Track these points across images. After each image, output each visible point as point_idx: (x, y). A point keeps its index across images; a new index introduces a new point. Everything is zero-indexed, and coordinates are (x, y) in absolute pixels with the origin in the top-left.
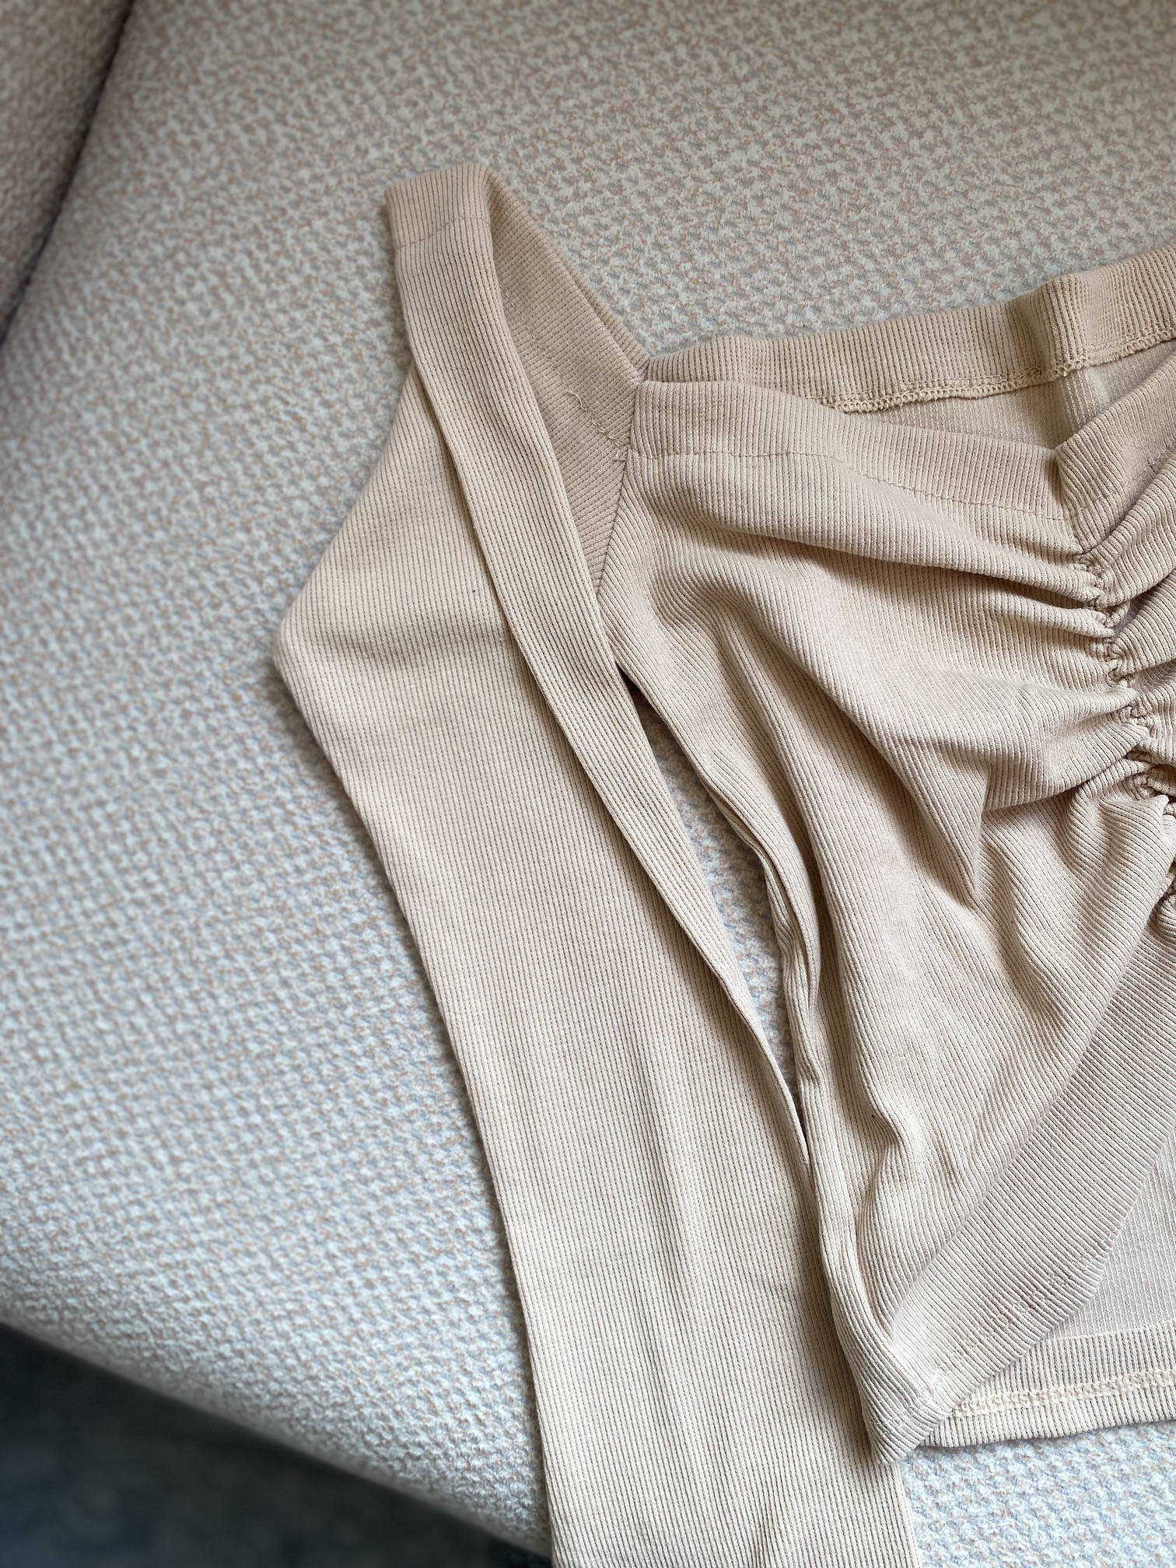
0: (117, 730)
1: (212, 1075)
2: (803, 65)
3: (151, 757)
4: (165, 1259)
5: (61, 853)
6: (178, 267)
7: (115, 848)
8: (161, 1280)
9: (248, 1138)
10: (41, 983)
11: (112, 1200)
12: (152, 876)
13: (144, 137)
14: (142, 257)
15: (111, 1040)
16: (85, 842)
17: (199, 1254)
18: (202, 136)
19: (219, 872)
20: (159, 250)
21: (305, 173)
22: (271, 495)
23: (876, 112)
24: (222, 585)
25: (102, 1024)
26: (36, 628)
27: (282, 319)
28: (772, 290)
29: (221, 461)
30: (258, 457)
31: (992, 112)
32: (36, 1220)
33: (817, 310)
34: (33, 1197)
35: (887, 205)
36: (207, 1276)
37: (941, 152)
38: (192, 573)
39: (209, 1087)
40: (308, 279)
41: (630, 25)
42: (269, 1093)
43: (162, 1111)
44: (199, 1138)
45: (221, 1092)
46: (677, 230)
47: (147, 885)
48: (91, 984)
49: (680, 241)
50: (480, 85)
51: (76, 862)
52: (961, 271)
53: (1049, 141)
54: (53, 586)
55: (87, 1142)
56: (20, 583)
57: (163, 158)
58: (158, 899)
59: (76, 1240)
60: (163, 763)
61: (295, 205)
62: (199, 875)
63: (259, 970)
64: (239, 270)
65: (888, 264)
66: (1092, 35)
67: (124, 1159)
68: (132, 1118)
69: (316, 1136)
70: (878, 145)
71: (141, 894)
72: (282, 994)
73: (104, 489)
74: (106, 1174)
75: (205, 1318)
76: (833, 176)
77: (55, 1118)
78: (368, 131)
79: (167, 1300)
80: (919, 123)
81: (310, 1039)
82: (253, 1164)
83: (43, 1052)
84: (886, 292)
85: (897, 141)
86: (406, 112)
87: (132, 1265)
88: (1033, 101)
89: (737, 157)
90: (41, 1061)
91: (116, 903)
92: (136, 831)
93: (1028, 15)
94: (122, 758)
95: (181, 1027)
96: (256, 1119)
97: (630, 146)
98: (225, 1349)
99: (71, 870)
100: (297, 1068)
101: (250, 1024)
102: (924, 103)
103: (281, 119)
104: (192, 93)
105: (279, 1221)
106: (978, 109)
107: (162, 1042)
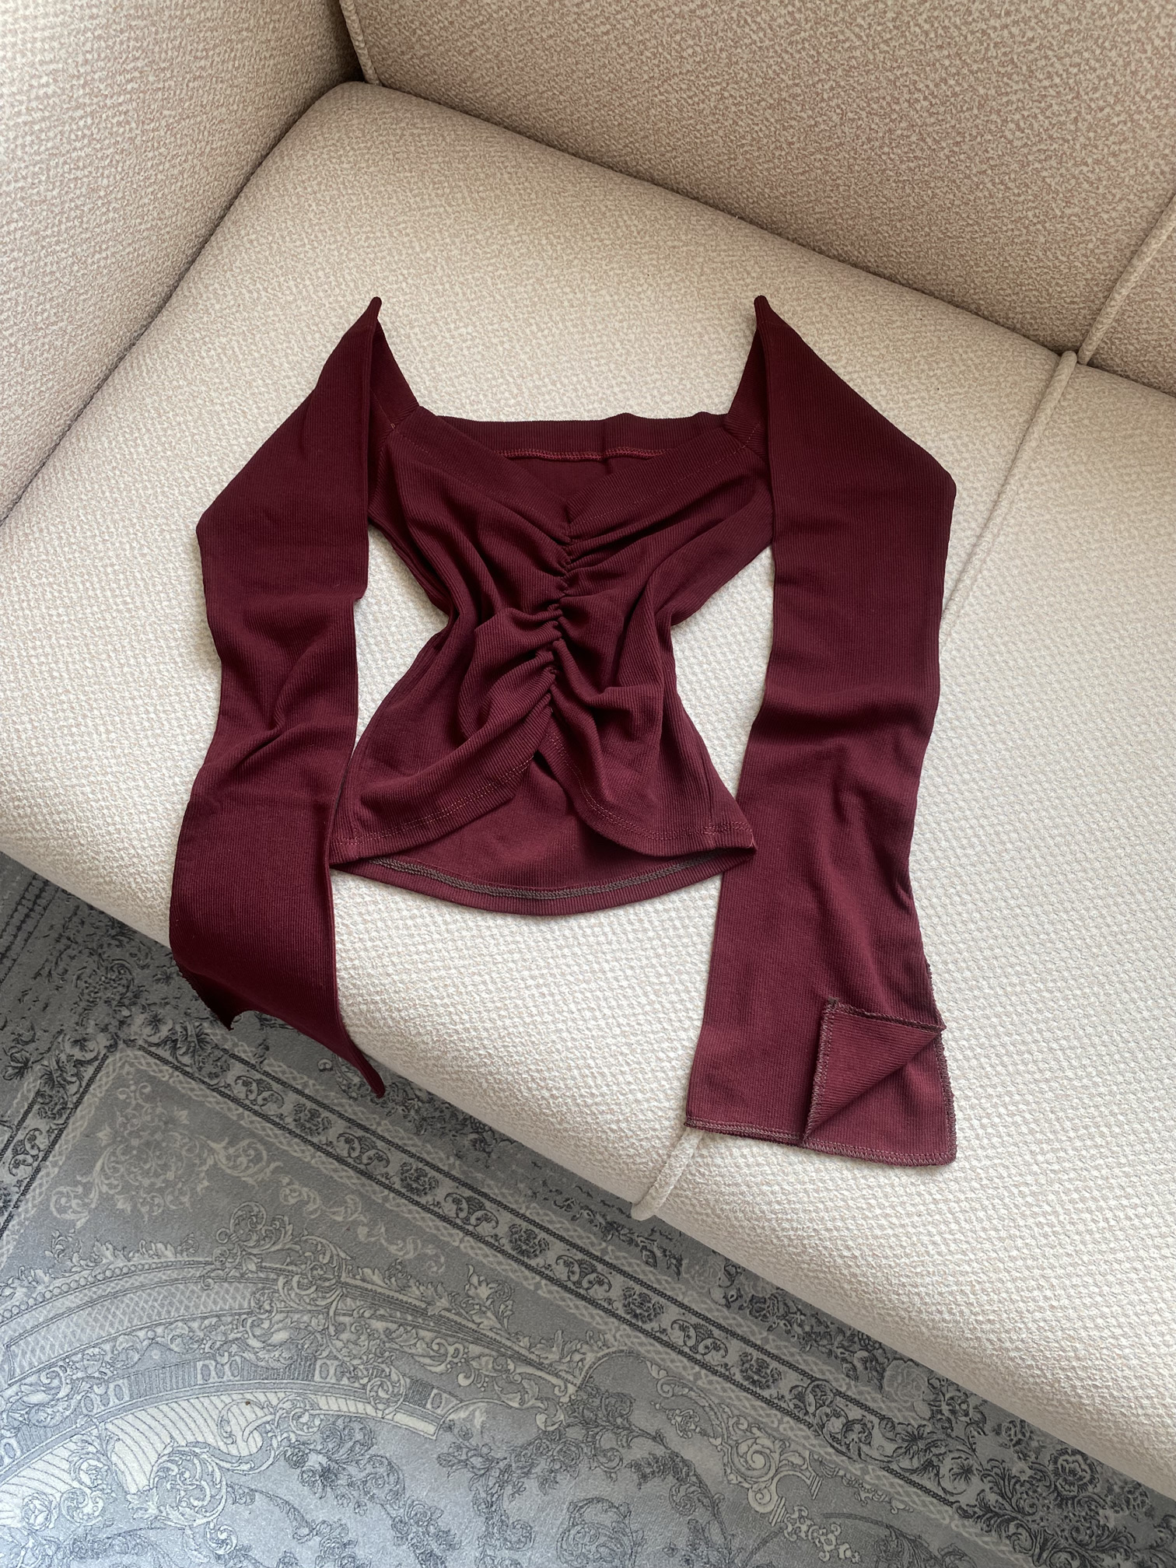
0: (128, 534)
1: (136, 693)
2: (498, 297)
3: (142, 546)
4: (92, 779)
5: (88, 585)
6: (205, 343)
7: (114, 586)
8: (88, 789)
9: (146, 724)
10: (62, 642)
11: (72, 748)
12: (128, 599)
13: (202, 289)
14: (190, 338)
15: (90, 672)
16: (100, 581)
17: (110, 778)
18: (229, 292)
19: (161, 602)
20: (198, 335)
21: (271, 313)
22: (224, 444)
23: (526, 320)
24: (192, 478)
25: (87, 664)
26: (101, 486)
27: (247, 370)
28: (467, 385)
29: (204, 425)
30: (223, 426)
31: (575, 326)
32: (32, 754)
33: (485, 396)
34: (33, 742)
35: (523, 357)
36: (111, 789)
37: (550, 339)
38: (180, 471)
39: (132, 699)
40: (262, 356)
41: (427, 272)
42: (162, 704)
43: (107, 708)
44: (122, 722)
45: (139, 702)
46: (430, 356)
47: (125, 603)
48: (87, 645)
49: (431, 361)
50: (357, 288)
51: (94, 589)
52: (550, 387)
53: (597, 340)
54: (114, 468)
55: (66, 719)
56: (98, 466)
57: (209, 299)
58: (129, 610)
59: (50, 766)
60: (146, 550)
61: (264, 325)
62: (152, 602)
63: (169, 647)
64: (232, 348)
65: (519, 381)
66: (623, 301)
67: (83, 729)
68: (91, 709)
69: (181, 727)
70: (524, 332)
71: (121, 607)
72: (178, 660)
73: (148, 430)
74: (72, 735)
75: (105, 811)
76: (502, 343)
77: (53, 705)
78: (303, 299)
79: (87, 801)
80: (543, 326)
81: (187, 681)
82: (146, 737)
83: (55, 674)
84: (515, 391)
85: (532, 332)
86: (321, 294)
87: (74, 781)
88: (594, 323)
89: (463, 331)
90: (53, 678)
91: (109, 609)
92: (126, 579)
93: (597, 290)
94: (127, 546)
95: (126, 669)
96: (153, 715)
97: (416, 320)
98: (111, 829)
99: (90, 593)
100: (178, 694)
101: (159, 671)
102: (546, 319)
103: (266, 290)
104: (228, 275)
105: (154, 765)
106: (569, 324)
107: (114, 675)
